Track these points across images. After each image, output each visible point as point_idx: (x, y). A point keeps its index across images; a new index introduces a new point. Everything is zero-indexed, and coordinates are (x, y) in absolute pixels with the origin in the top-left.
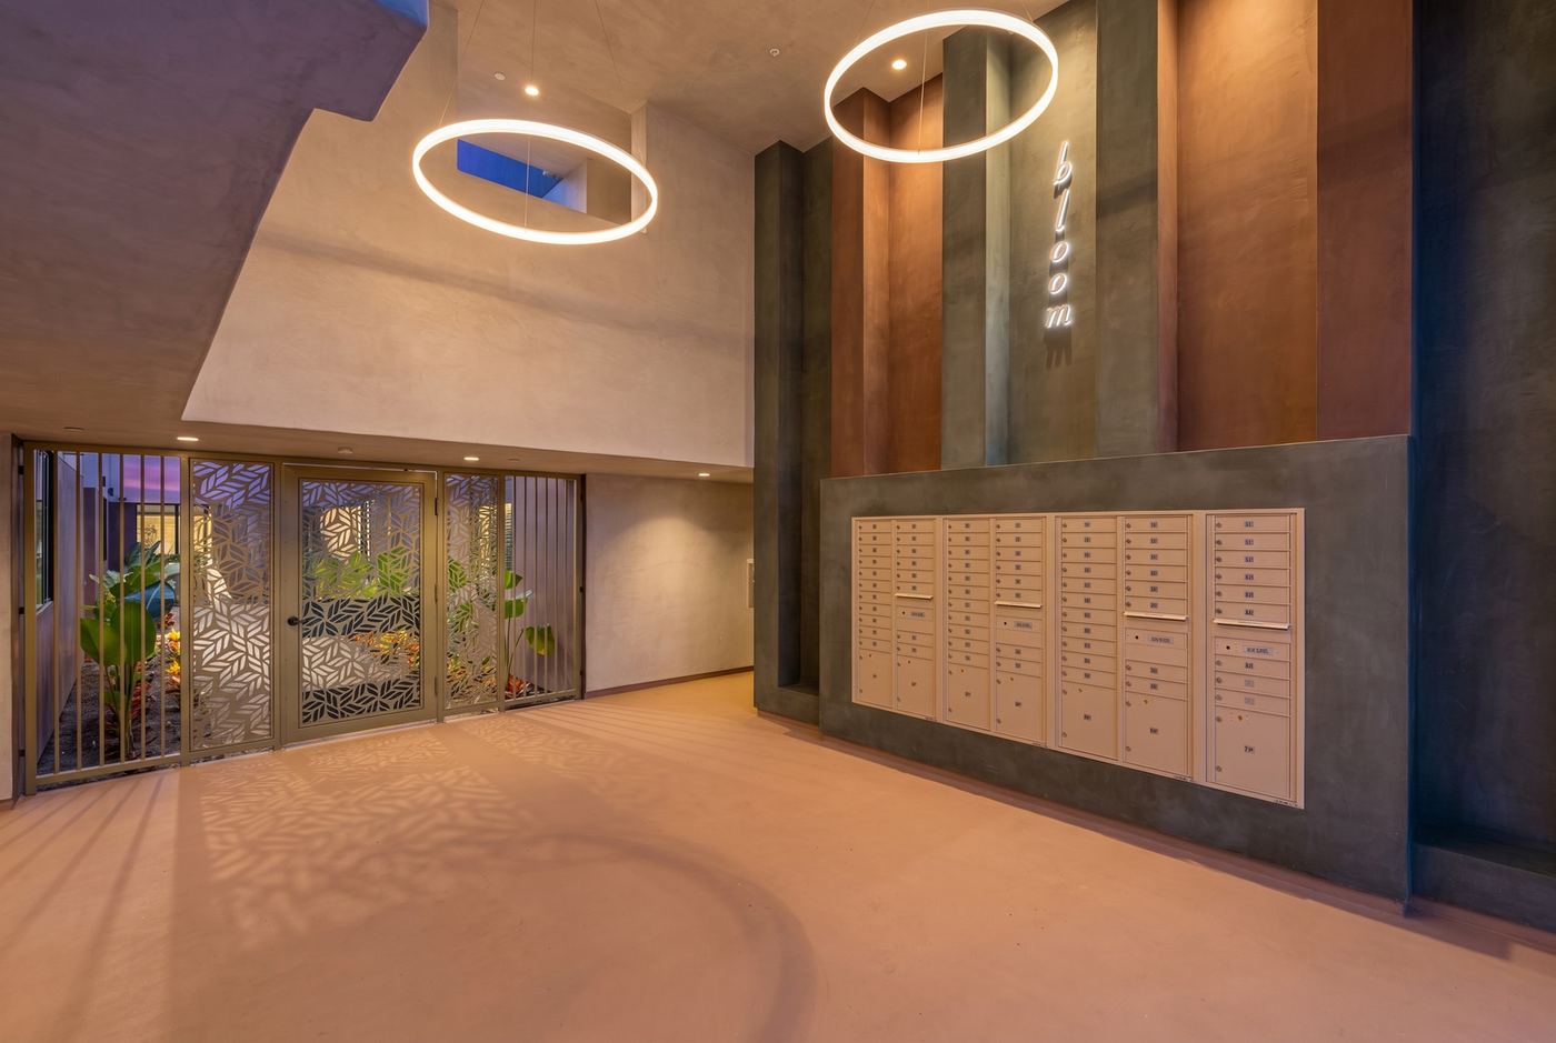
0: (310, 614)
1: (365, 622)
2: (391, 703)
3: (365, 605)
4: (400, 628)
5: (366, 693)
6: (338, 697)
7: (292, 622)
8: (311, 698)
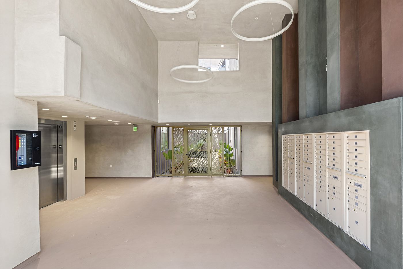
0: (190, 154)
1: (198, 156)
2: (202, 171)
3: (198, 153)
4: (204, 157)
5: (198, 169)
6: (194, 169)
7: (187, 155)
8: (190, 168)
